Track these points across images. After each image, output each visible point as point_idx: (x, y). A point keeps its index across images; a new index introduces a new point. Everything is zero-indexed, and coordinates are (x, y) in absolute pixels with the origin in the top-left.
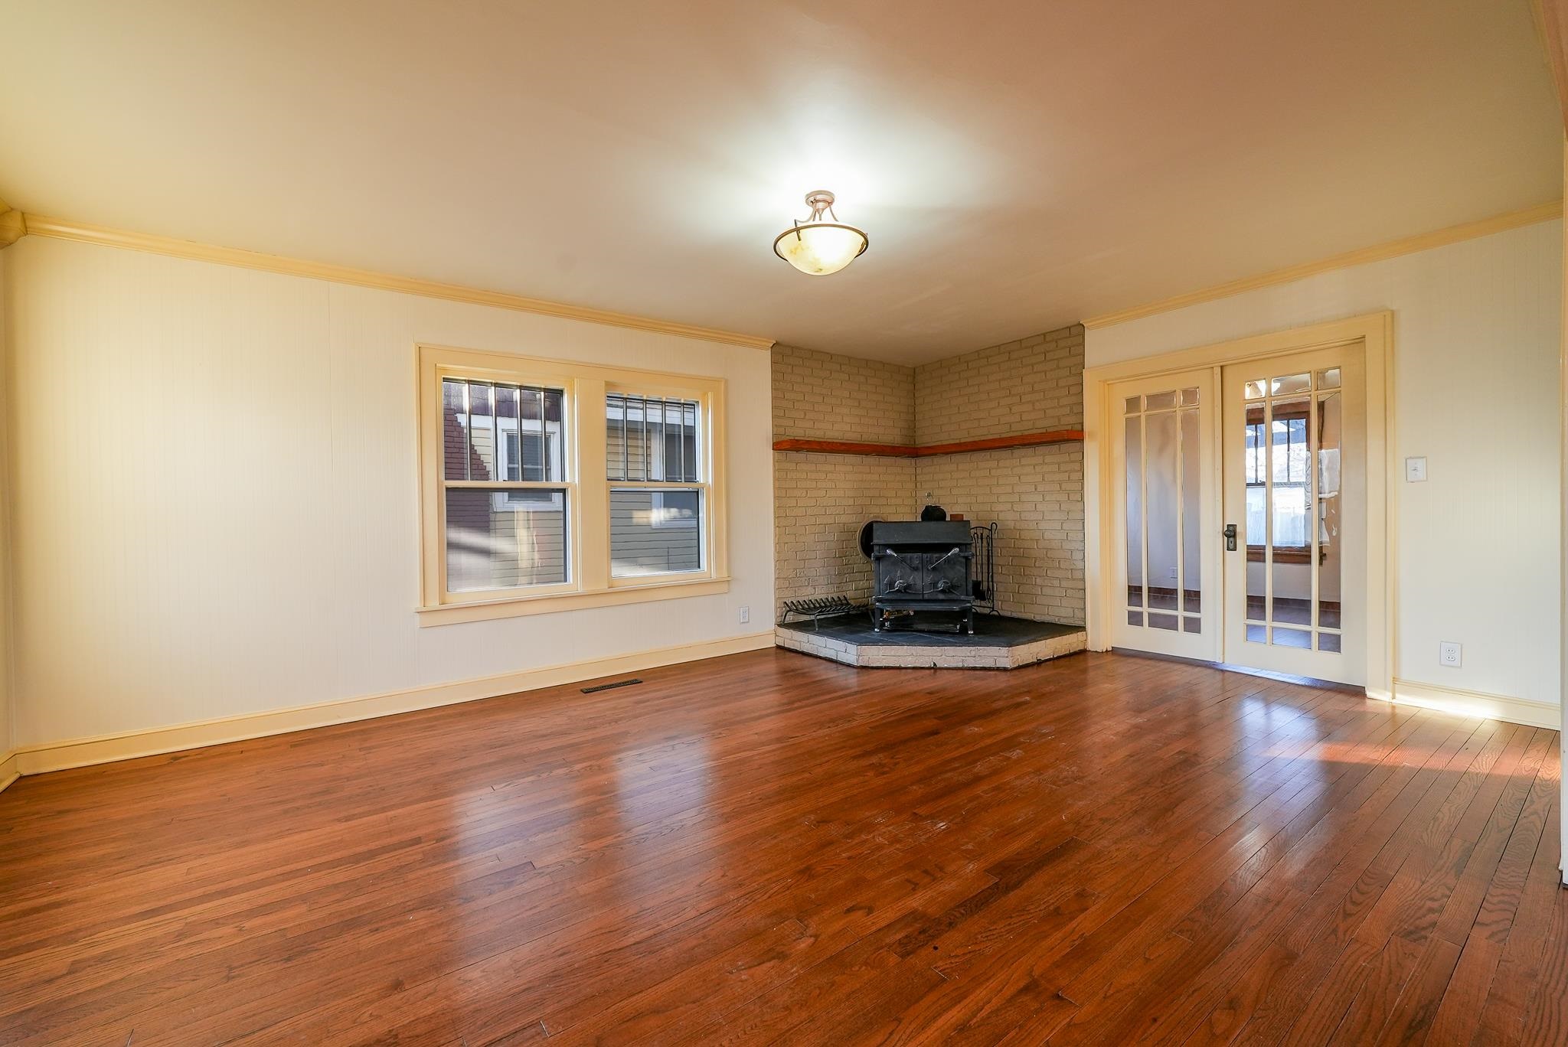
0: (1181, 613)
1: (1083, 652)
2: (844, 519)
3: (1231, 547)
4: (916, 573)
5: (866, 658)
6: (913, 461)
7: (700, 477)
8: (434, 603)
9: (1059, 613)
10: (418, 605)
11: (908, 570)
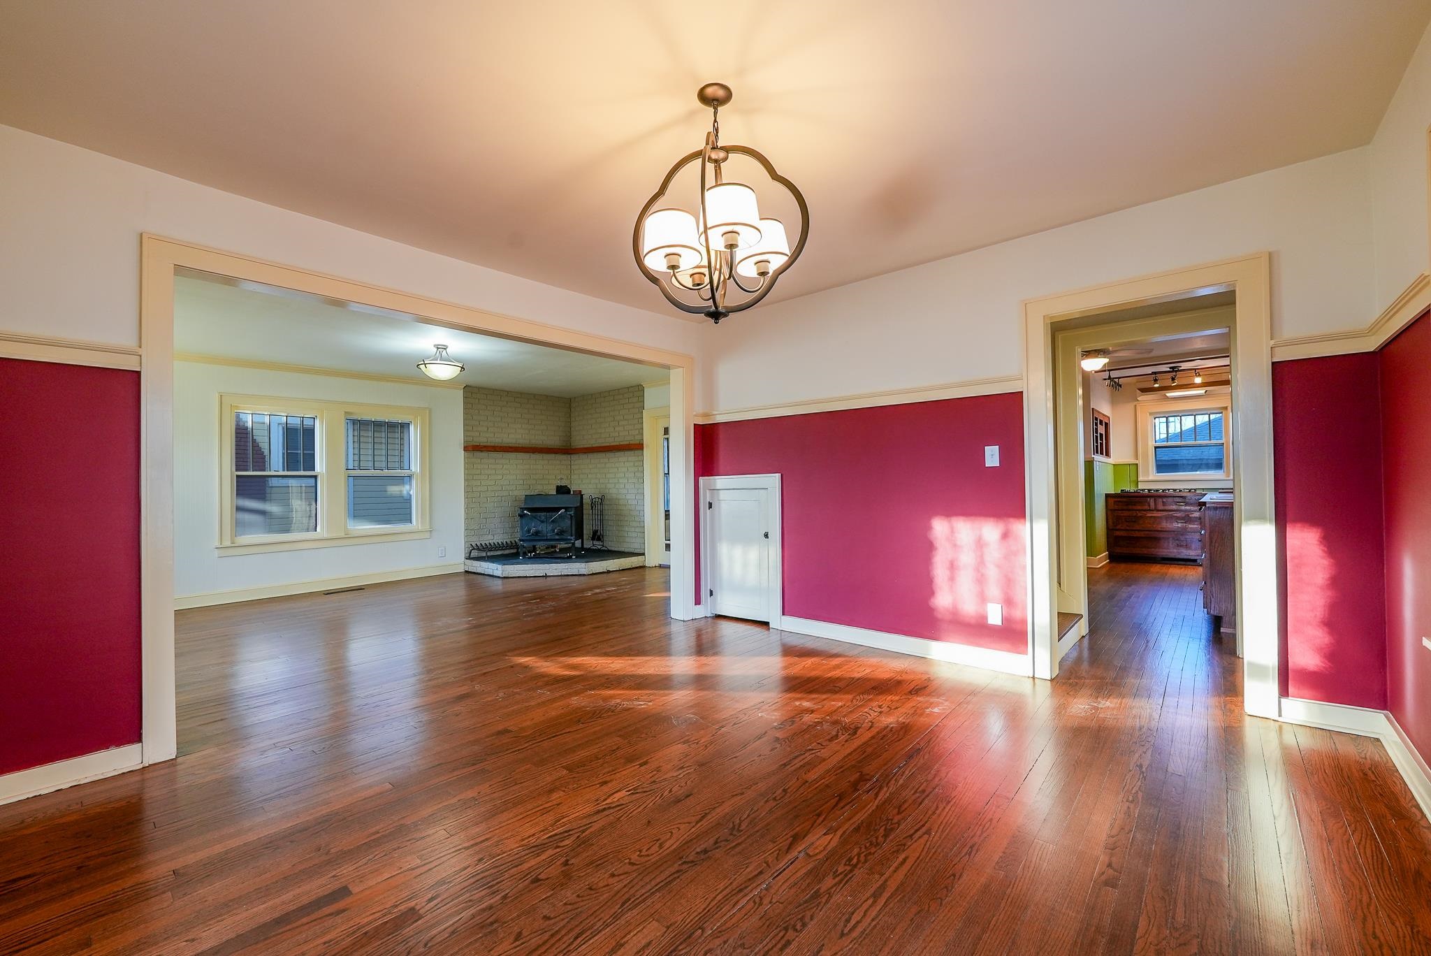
1: (643, 567)
2: (516, 493)
4: (543, 524)
5: (507, 572)
6: (569, 456)
7: (413, 468)
8: (227, 543)
9: (633, 546)
10: (217, 544)
11: (539, 523)
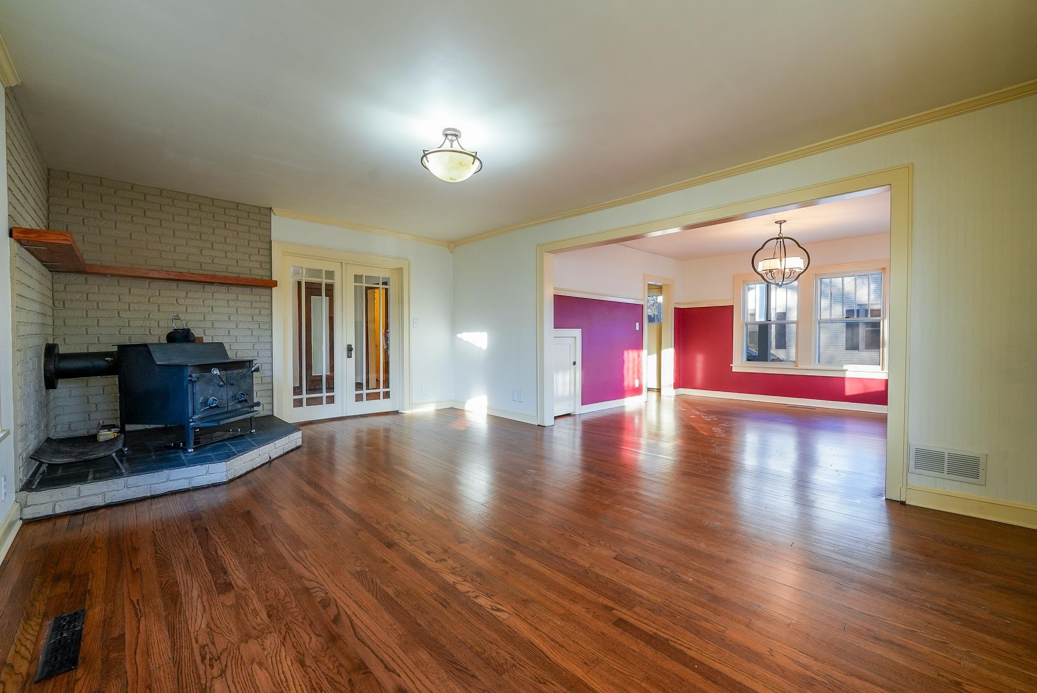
0: (325, 394)
3: (350, 356)
4: (223, 389)
5: (233, 471)
11: (217, 388)
